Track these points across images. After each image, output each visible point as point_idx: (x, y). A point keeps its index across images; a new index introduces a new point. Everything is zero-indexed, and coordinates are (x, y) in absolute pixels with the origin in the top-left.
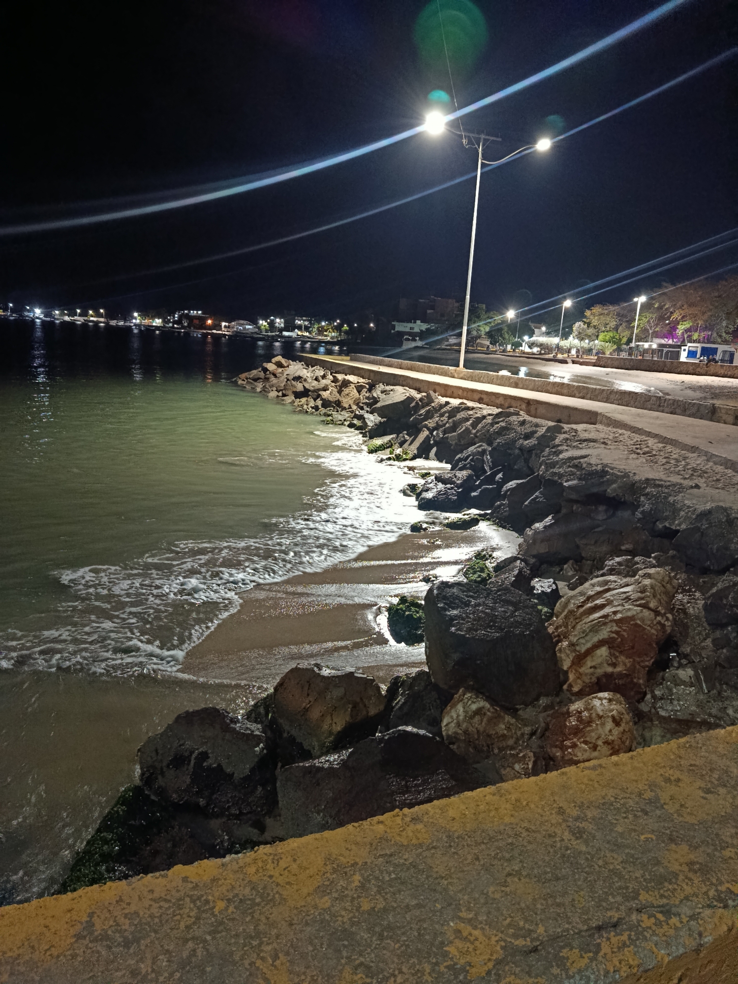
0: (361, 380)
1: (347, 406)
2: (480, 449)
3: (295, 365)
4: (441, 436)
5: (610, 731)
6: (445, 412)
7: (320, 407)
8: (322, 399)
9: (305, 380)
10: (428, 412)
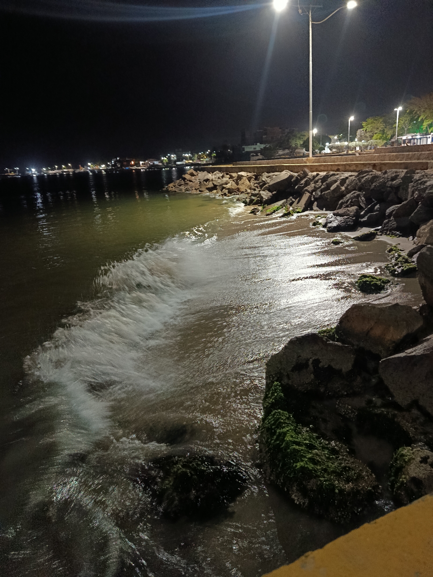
0: (249, 174)
1: (244, 191)
2: (355, 195)
3: (202, 173)
4: (320, 194)
6: (318, 180)
7: (227, 193)
8: (228, 189)
9: (212, 180)
10: (306, 181)
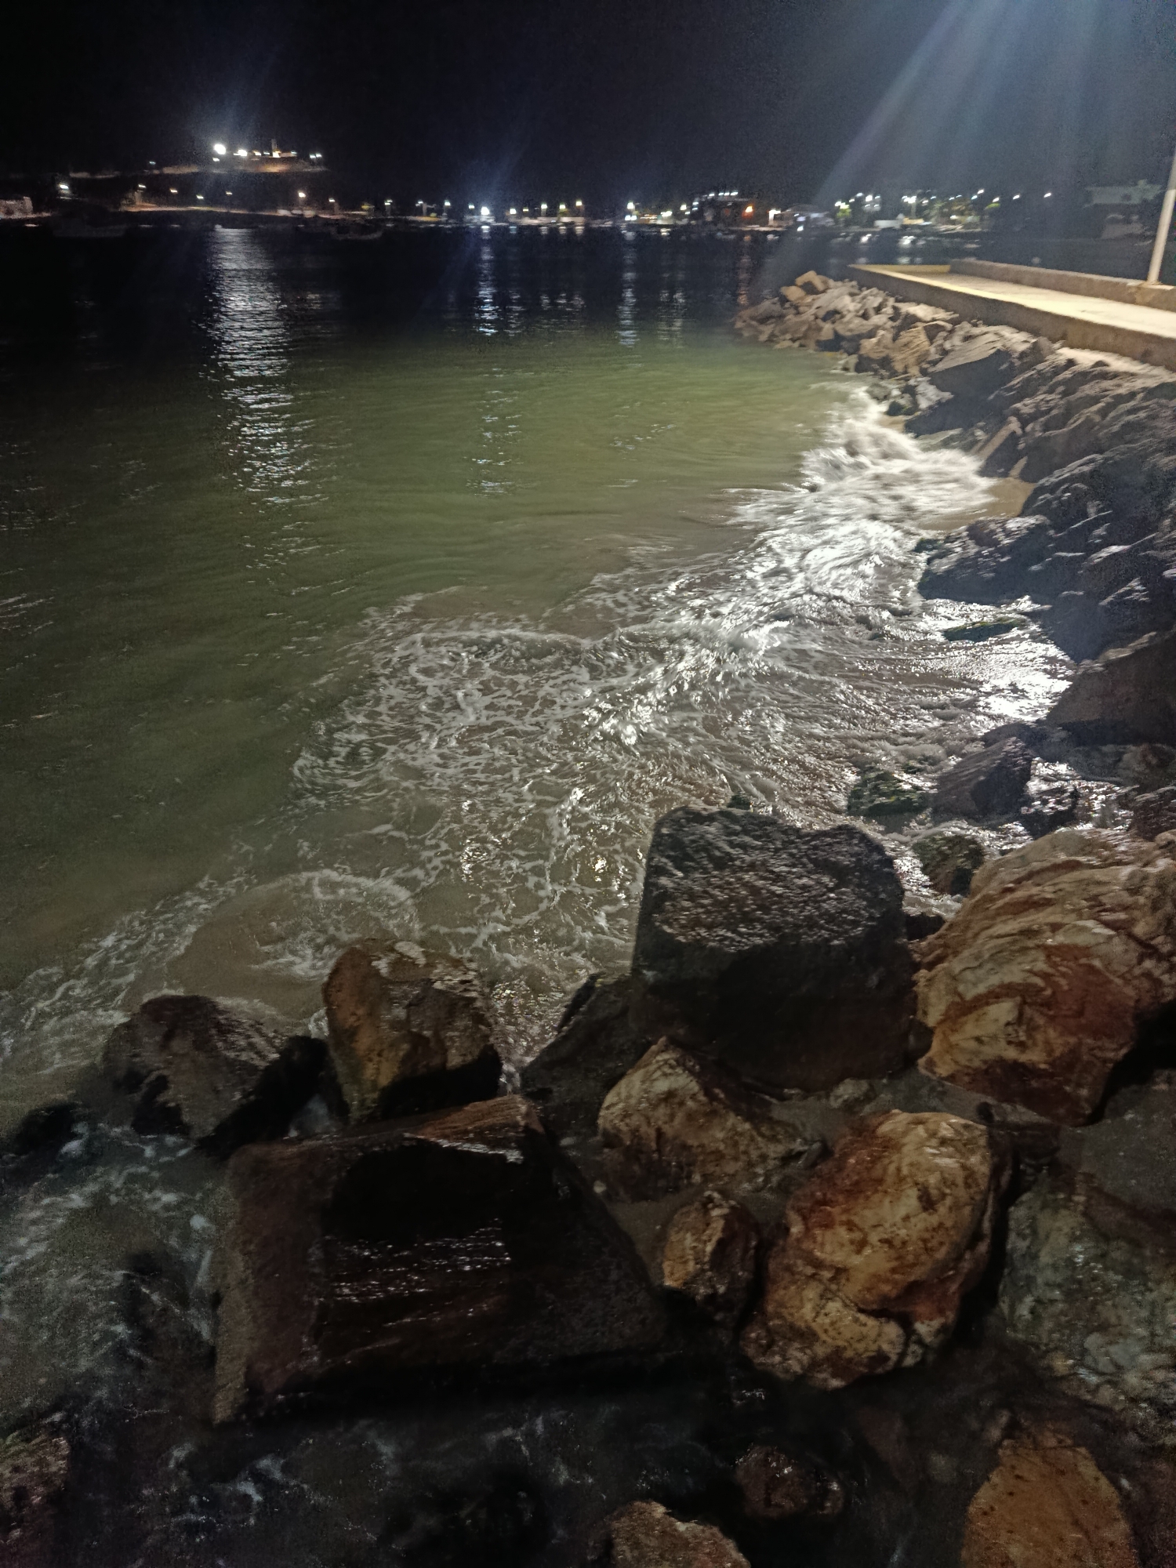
0: (942, 314)
3: (836, 287)
4: (1039, 434)
5: (906, 1218)
8: (860, 354)
9: (843, 318)
